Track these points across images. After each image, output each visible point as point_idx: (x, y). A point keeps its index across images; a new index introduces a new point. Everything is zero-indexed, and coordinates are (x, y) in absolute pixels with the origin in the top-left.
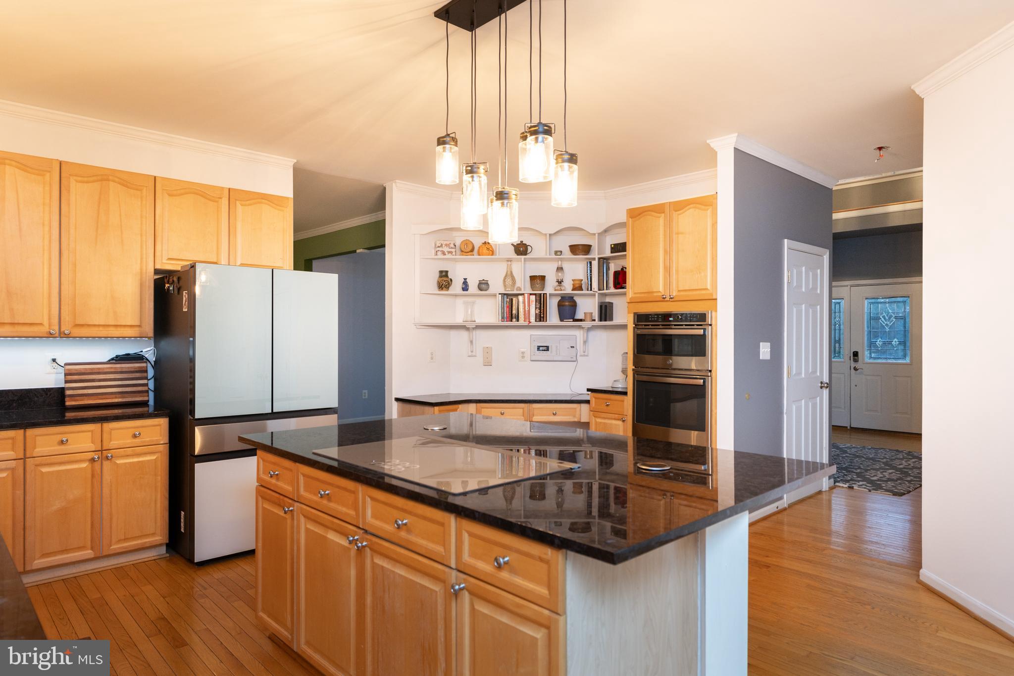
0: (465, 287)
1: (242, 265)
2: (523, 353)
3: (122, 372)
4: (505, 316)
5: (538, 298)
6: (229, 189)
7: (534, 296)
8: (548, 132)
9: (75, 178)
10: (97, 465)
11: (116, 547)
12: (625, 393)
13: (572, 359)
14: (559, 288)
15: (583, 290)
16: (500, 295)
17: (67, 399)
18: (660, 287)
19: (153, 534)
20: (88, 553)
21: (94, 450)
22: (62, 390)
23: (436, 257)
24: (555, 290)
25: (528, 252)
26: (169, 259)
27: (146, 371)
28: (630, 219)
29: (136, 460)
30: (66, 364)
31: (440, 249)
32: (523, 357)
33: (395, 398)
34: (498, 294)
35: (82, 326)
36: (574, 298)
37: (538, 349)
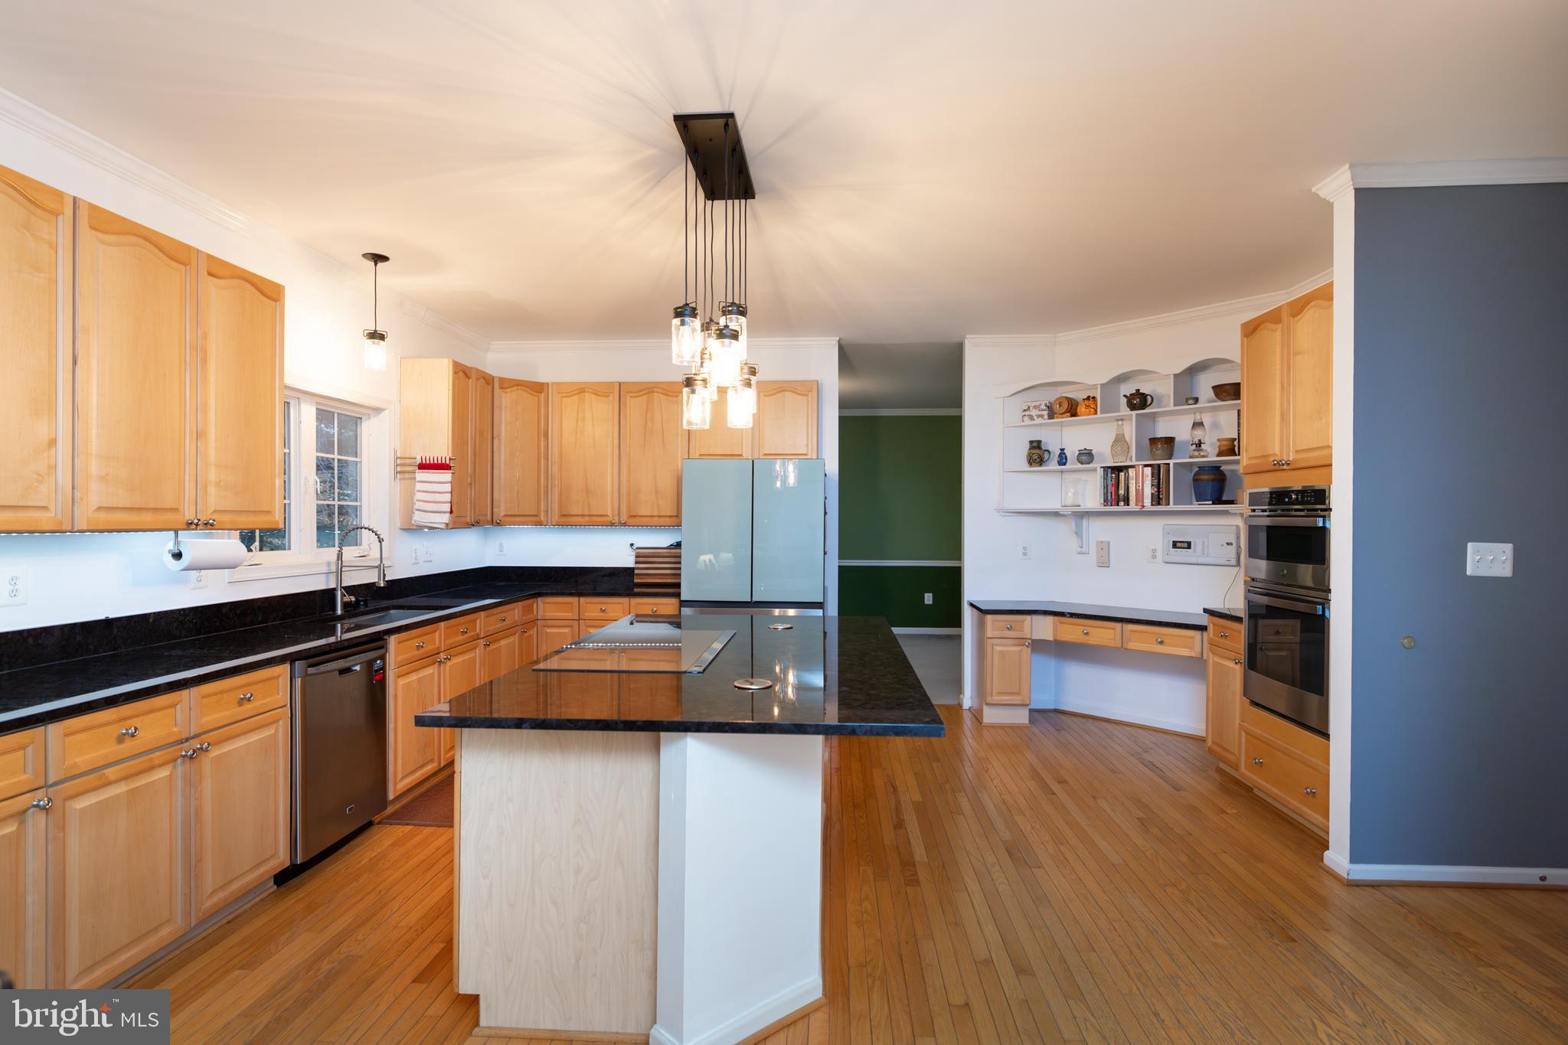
0: (1063, 459)
2: (1153, 552)
4: (1109, 498)
5: (1156, 471)
7: (1150, 469)
12: (1239, 620)
13: (1232, 563)
14: (1196, 453)
15: (1235, 455)
16: (1102, 470)
17: (635, 577)
18: (1276, 449)
22: (632, 569)
23: (1022, 424)
24: (1188, 458)
25: (1149, 402)
30: (637, 548)
31: (1026, 413)
32: (1154, 557)
33: (968, 602)
34: (1099, 469)
35: (634, 516)
36: (1221, 468)
37: (1175, 545)
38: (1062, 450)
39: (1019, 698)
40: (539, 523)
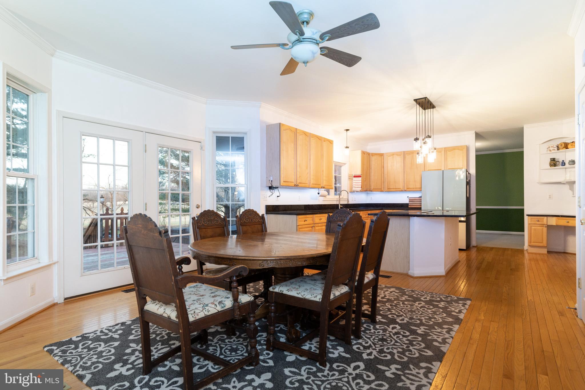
0: (564, 164)
6: (445, 148)
9: (406, 154)
17: (409, 205)
23: (547, 153)
30: (410, 198)
33: (526, 214)
35: (408, 188)
38: (564, 161)
39: (542, 244)
40: (382, 191)
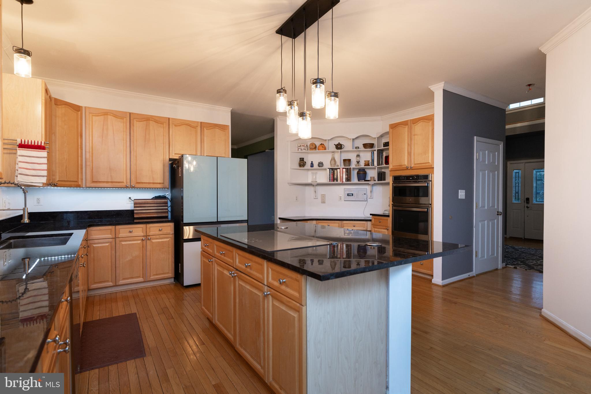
0: (312, 165)
1: (207, 156)
2: (340, 197)
3: (157, 203)
4: (331, 179)
5: (347, 170)
6: (201, 122)
7: (345, 169)
8: (322, 83)
9: (136, 120)
10: (144, 242)
11: (153, 277)
12: (388, 216)
13: (365, 200)
14: (358, 165)
15: (369, 166)
16: (328, 169)
17: (135, 214)
18: (406, 163)
19: (168, 273)
20: (141, 279)
21: (143, 235)
22: (133, 211)
23: (298, 151)
24: (356, 166)
25: (343, 148)
26: (175, 154)
27: (167, 203)
28: (391, 129)
29: (160, 240)
30: (134, 200)
31: (300, 148)
33: (279, 218)
34: (327, 169)
35: (139, 183)
36: (365, 170)
37: (348, 195)
38: (312, 162)
40: (78, 186)
